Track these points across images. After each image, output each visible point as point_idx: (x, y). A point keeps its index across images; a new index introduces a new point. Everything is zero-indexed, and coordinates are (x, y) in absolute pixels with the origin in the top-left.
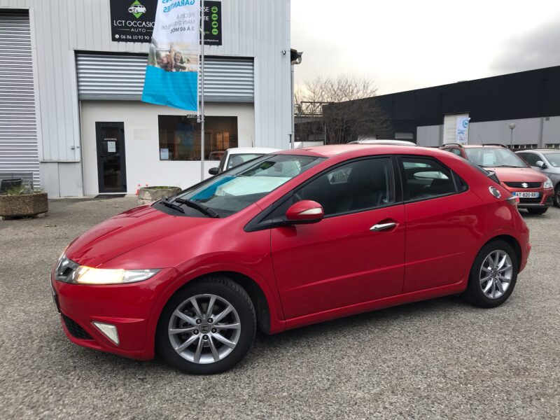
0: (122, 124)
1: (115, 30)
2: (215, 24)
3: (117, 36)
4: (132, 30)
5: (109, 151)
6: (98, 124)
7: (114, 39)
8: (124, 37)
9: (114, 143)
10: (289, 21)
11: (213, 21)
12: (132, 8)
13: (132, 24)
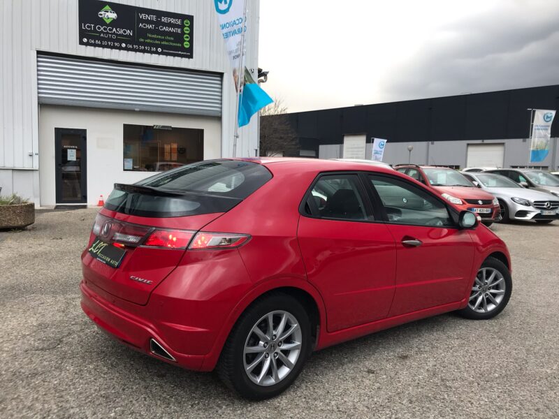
0: (85, 131)
1: (82, 33)
2: (187, 37)
3: (85, 40)
4: (102, 35)
5: (69, 159)
6: (57, 130)
7: (81, 43)
8: (93, 42)
9: (74, 151)
10: (257, 41)
11: (185, 34)
12: (102, 13)
13: (102, 29)
